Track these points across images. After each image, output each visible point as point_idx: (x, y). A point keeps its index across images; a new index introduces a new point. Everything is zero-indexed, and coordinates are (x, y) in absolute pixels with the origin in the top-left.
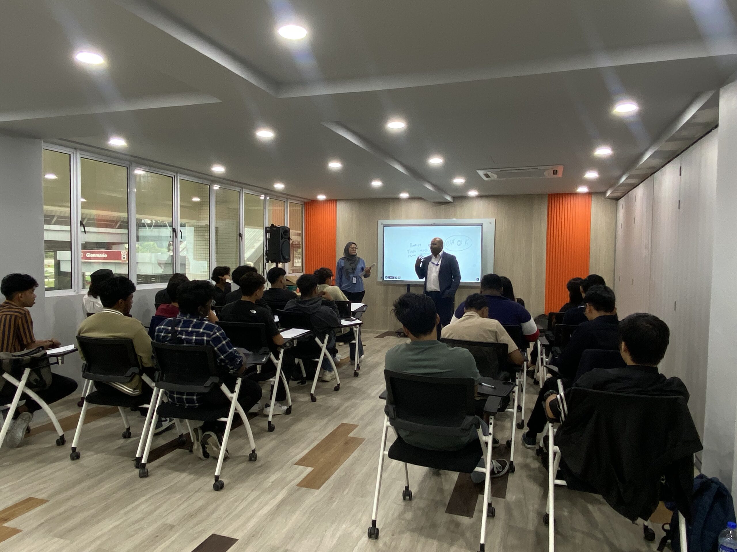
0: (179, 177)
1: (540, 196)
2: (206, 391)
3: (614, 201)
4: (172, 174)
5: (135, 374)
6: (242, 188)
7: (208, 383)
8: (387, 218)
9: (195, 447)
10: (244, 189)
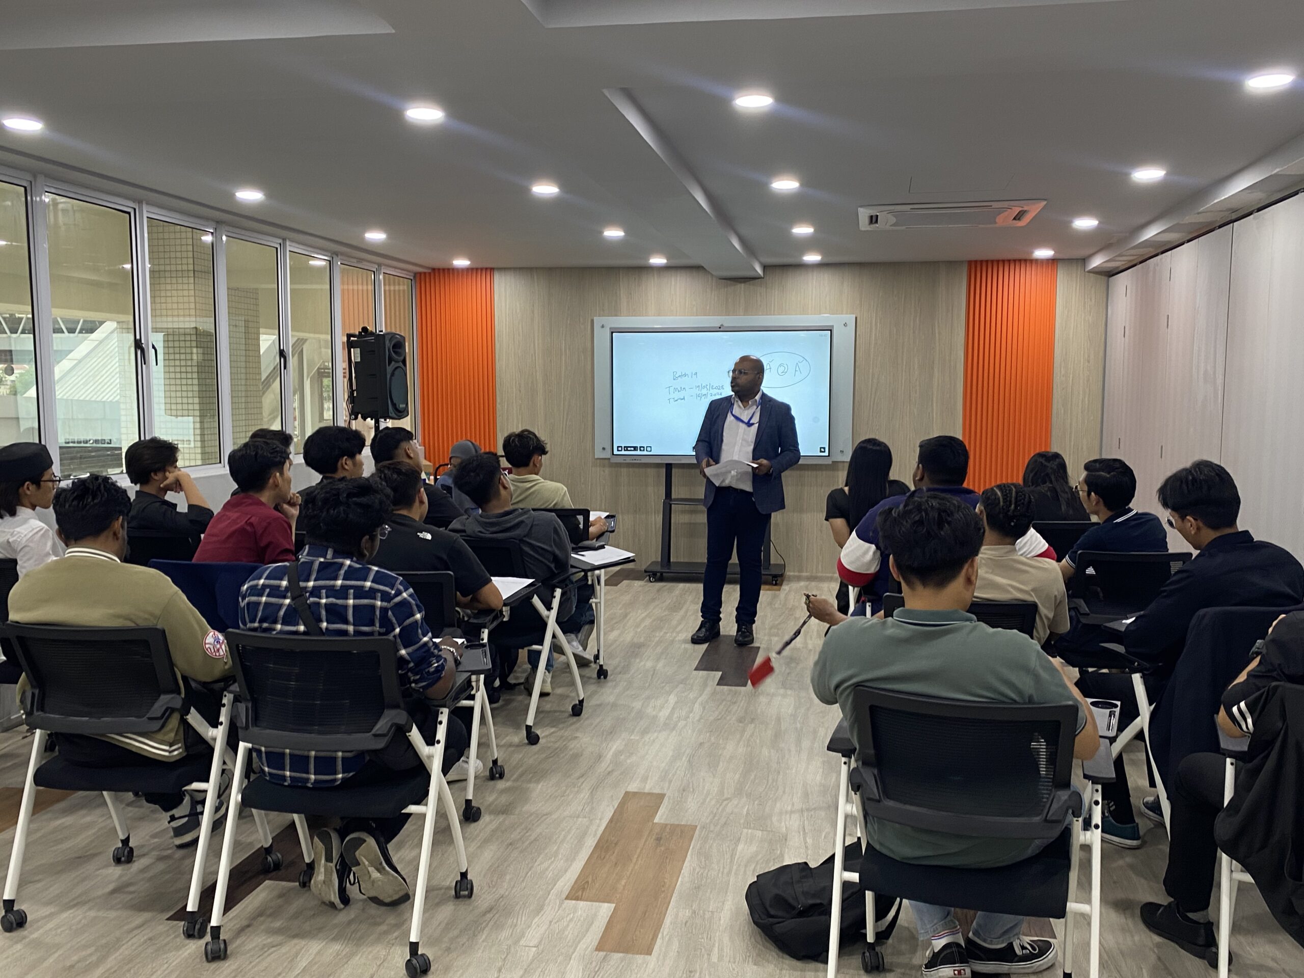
0: (147, 212)
1: (952, 265)
2: (380, 744)
3: (1104, 278)
4: (127, 205)
5: (173, 710)
6: (284, 240)
7: (382, 725)
8: (616, 313)
9: (320, 876)
10: (288, 243)
